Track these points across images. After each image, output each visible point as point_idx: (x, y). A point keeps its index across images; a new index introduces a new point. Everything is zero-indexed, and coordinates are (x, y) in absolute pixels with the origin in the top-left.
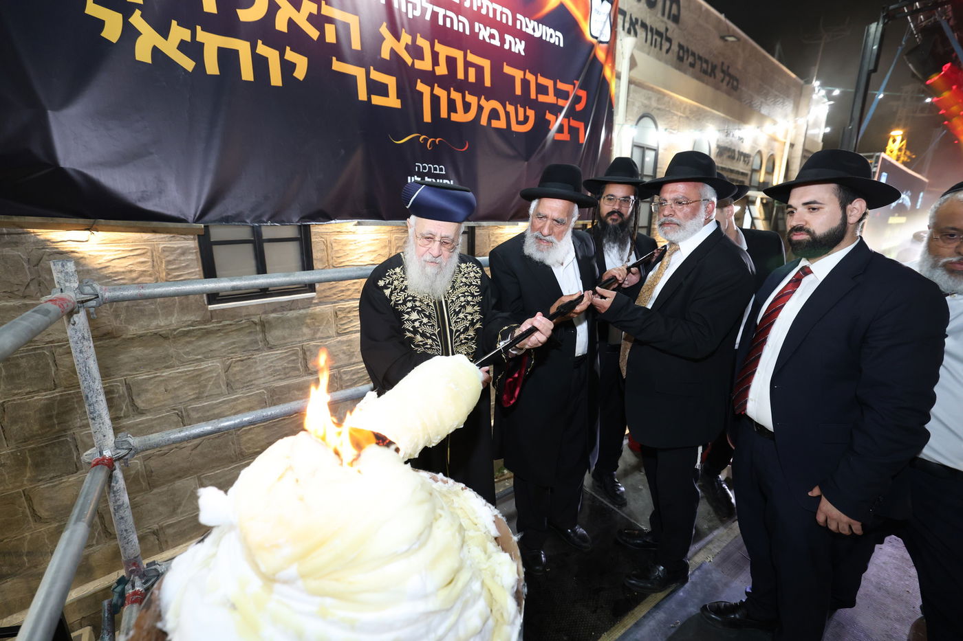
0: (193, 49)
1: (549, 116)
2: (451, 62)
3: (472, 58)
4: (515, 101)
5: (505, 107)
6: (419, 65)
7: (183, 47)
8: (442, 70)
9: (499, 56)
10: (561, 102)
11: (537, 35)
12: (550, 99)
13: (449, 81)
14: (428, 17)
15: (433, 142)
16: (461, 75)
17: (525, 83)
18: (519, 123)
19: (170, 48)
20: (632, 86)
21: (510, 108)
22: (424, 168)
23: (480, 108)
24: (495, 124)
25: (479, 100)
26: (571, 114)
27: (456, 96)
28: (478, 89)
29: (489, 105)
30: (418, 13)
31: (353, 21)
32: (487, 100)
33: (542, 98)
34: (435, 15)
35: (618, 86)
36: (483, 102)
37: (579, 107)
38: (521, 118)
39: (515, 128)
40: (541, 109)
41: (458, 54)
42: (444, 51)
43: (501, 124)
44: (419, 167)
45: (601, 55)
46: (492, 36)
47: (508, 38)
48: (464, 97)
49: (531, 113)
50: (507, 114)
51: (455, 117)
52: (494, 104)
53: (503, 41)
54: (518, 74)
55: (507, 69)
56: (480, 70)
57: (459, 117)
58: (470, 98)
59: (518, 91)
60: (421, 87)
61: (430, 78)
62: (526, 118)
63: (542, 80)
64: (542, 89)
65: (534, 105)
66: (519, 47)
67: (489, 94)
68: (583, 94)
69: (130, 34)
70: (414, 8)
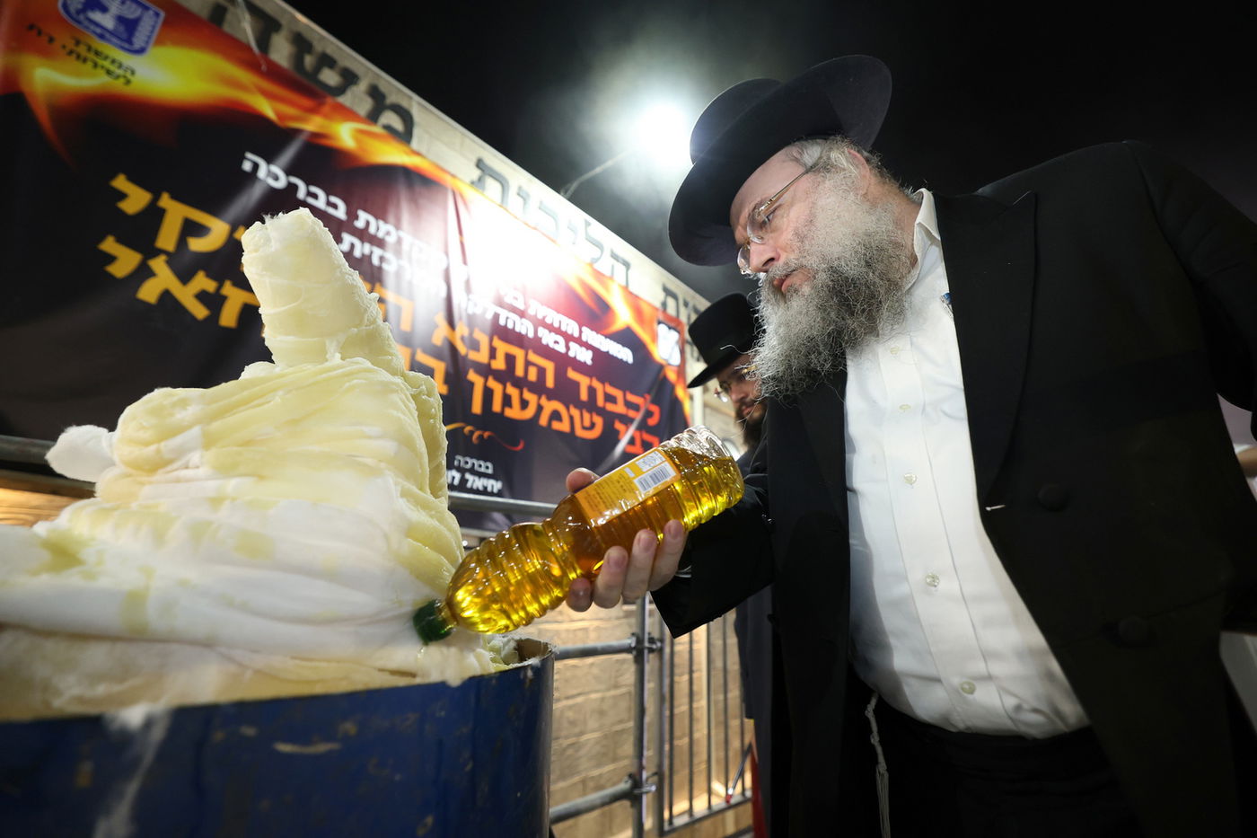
0: (213, 301)
1: (618, 426)
2: (510, 359)
3: (533, 357)
4: (580, 405)
5: (568, 409)
6: (473, 356)
7: (202, 297)
8: (499, 364)
9: (563, 362)
10: (631, 413)
11: (604, 349)
12: (619, 408)
13: (507, 376)
14: (489, 316)
15: (481, 437)
16: (519, 372)
17: (592, 391)
18: (584, 428)
19: (186, 295)
20: (708, 411)
21: (575, 412)
22: (467, 463)
23: (540, 408)
24: (556, 425)
25: (539, 398)
26: (643, 427)
27: (512, 391)
28: (538, 388)
29: (550, 406)
30: (478, 311)
31: (404, 303)
32: (549, 399)
33: (610, 407)
34: (496, 316)
35: (692, 407)
36: (544, 401)
37: (652, 421)
38: (587, 423)
39: (580, 432)
40: (610, 418)
41: (518, 353)
42: (502, 348)
43: (564, 426)
44: (460, 461)
45: (672, 376)
46: (556, 342)
47: (572, 344)
48: (521, 394)
49: (599, 421)
50: (571, 418)
51: (509, 413)
52: (556, 405)
53: (568, 348)
54: (584, 381)
55: (572, 374)
56: (542, 371)
57: (514, 413)
58: (528, 395)
59: (584, 396)
60: (472, 376)
61: (485, 371)
62: (593, 426)
63: (611, 390)
64: (610, 399)
65: (602, 412)
66: (585, 357)
67: (552, 395)
68: (655, 409)
69: (144, 273)
70: (475, 305)
